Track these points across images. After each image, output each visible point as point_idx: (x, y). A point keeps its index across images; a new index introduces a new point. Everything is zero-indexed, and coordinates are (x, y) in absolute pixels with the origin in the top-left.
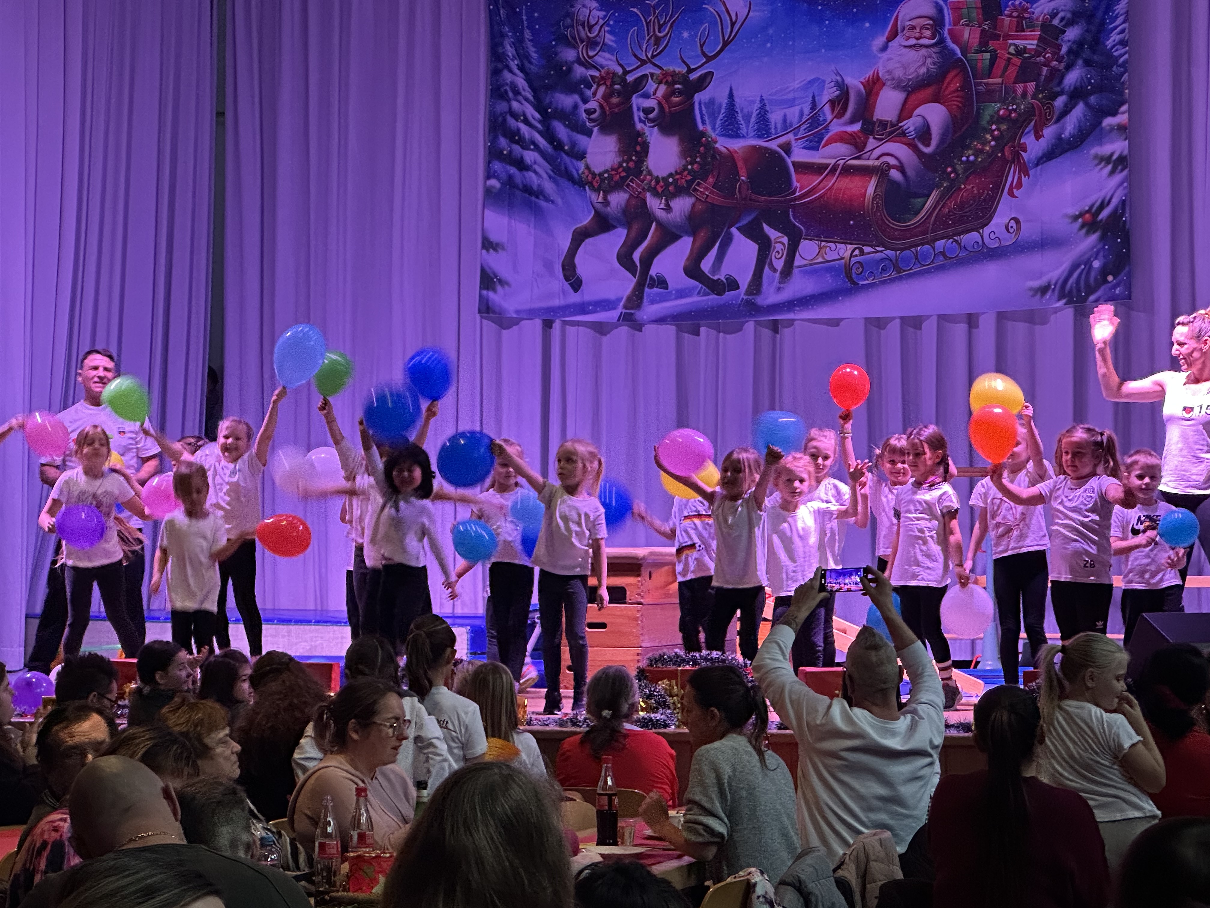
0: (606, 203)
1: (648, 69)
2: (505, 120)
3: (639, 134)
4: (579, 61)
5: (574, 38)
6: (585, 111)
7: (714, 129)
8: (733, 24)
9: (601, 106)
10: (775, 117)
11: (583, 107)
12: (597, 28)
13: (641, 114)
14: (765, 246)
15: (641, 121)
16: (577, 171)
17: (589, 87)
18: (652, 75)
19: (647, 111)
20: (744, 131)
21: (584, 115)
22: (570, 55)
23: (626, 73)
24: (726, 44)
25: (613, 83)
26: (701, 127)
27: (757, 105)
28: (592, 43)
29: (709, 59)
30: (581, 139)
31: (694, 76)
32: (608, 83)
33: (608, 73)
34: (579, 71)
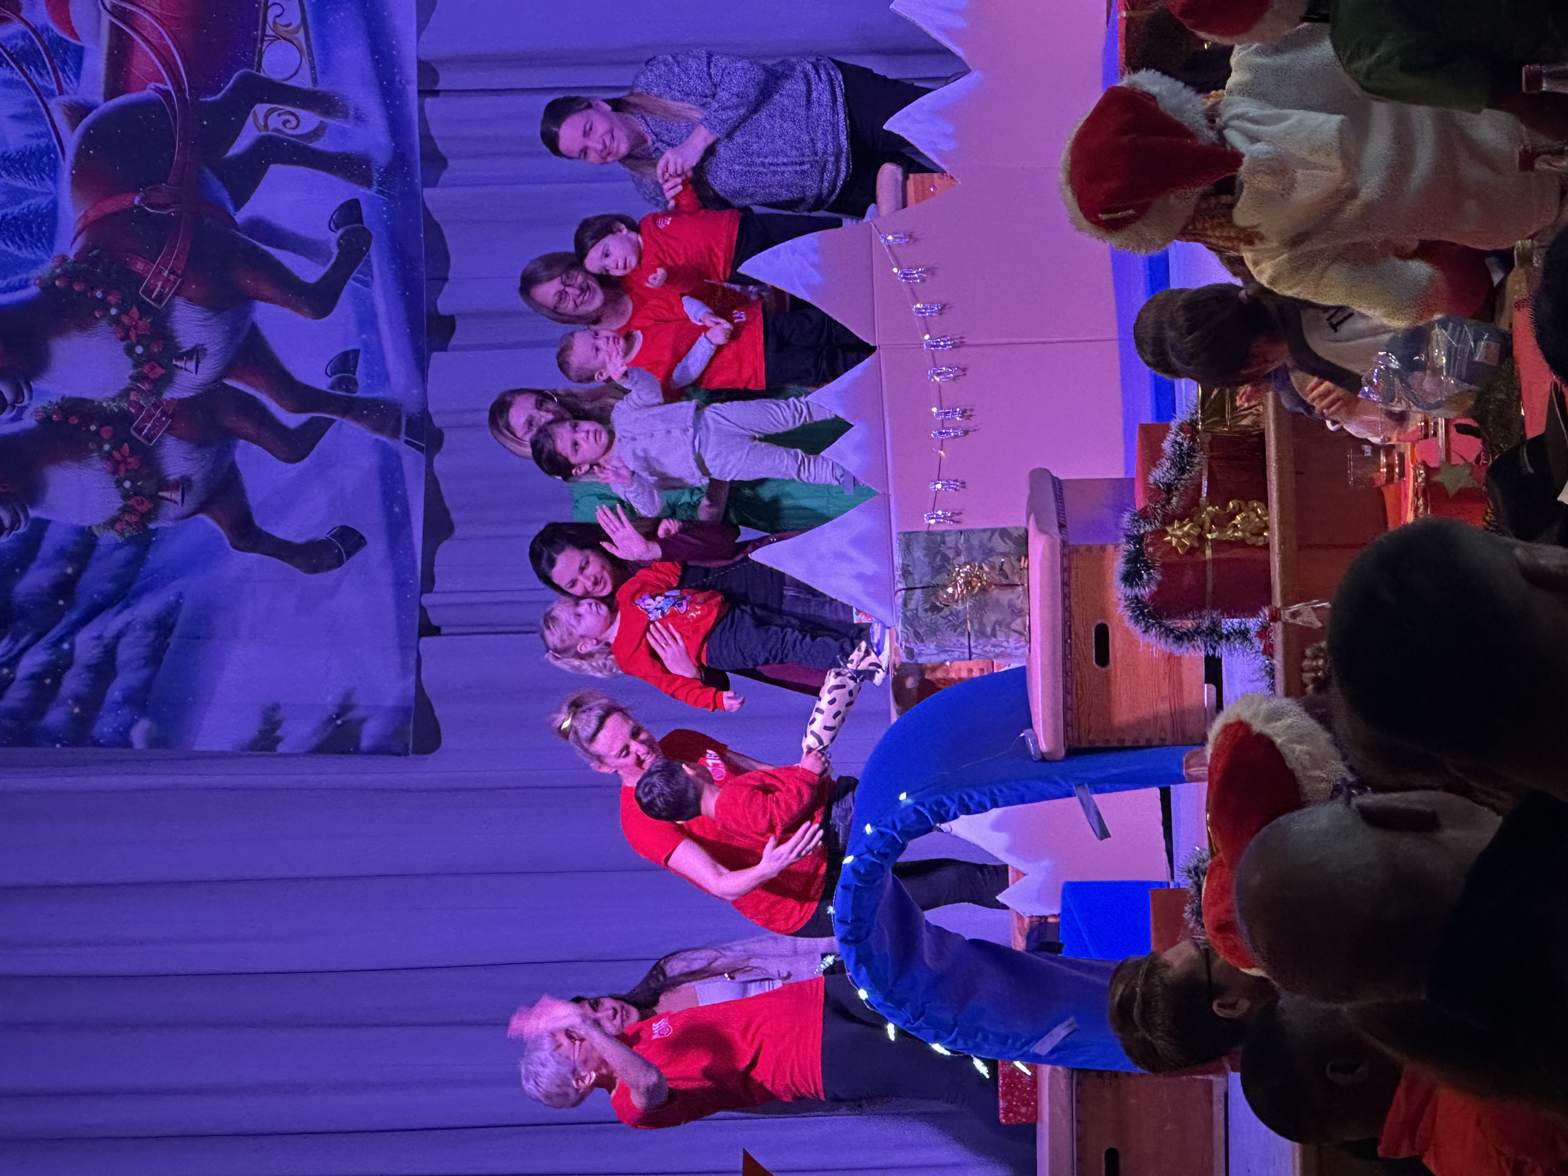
0: (184, 484)
3: (46, 421)
10: (15, 137)
14: (273, 150)
15: (18, 418)
16: (118, 546)
20: (41, 201)
26: (34, 290)
30: (51, 540)
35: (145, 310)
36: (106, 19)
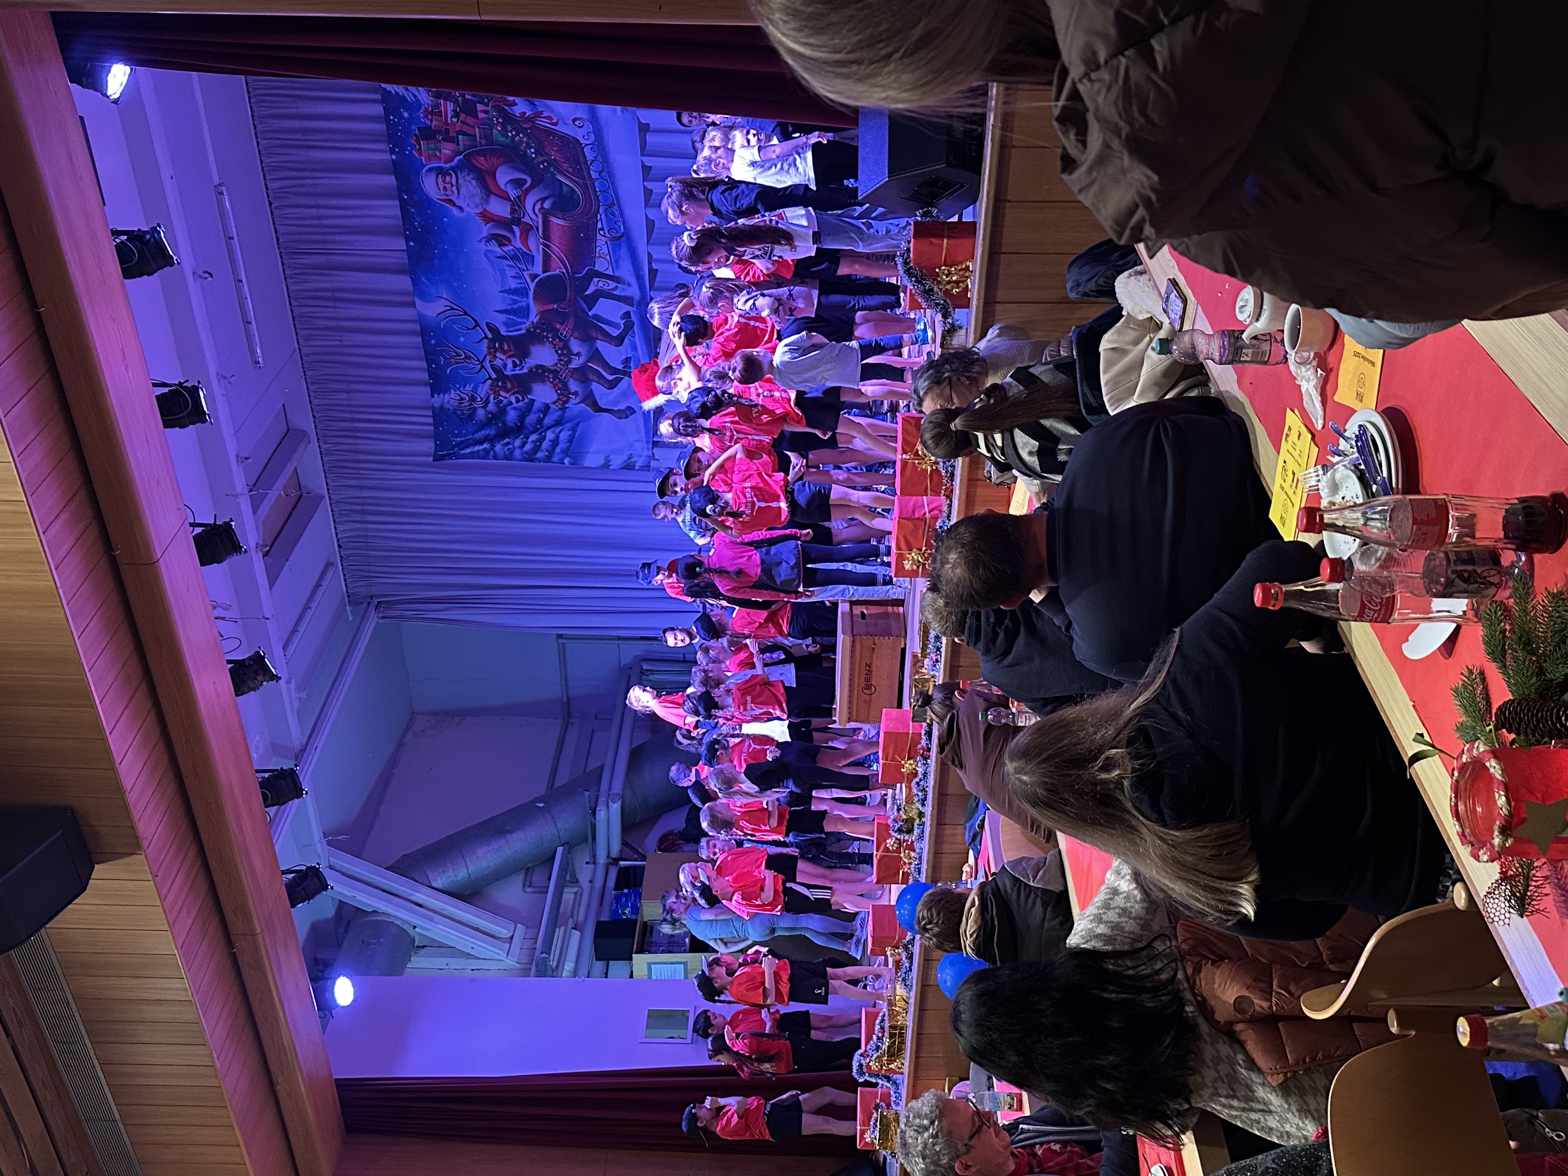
0: (576, 394)
1: (487, 364)
2: (526, 452)
3: (530, 370)
4: (485, 407)
5: (470, 409)
6: (517, 403)
7: (524, 323)
8: (453, 309)
9: (514, 394)
10: (513, 284)
11: (515, 405)
12: (462, 395)
13: (517, 368)
14: (600, 294)
16: (556, 410)
17: (501, 401)
18: (490, 361)
20: (524, 304)
21: (520, 404)
22: (481, 412)
23: (490, 378)
24: (466, 314)
25: (498, 386)
26: (523, 331)
27: (506, 295)
28: (473, 399)
29: (477, 324)
30: (536, 406)
31: (490, 335)
32: (497, 389)
33: (491, 390)
34: (491, 407)
35: (561, 340)
36: (541, 247)
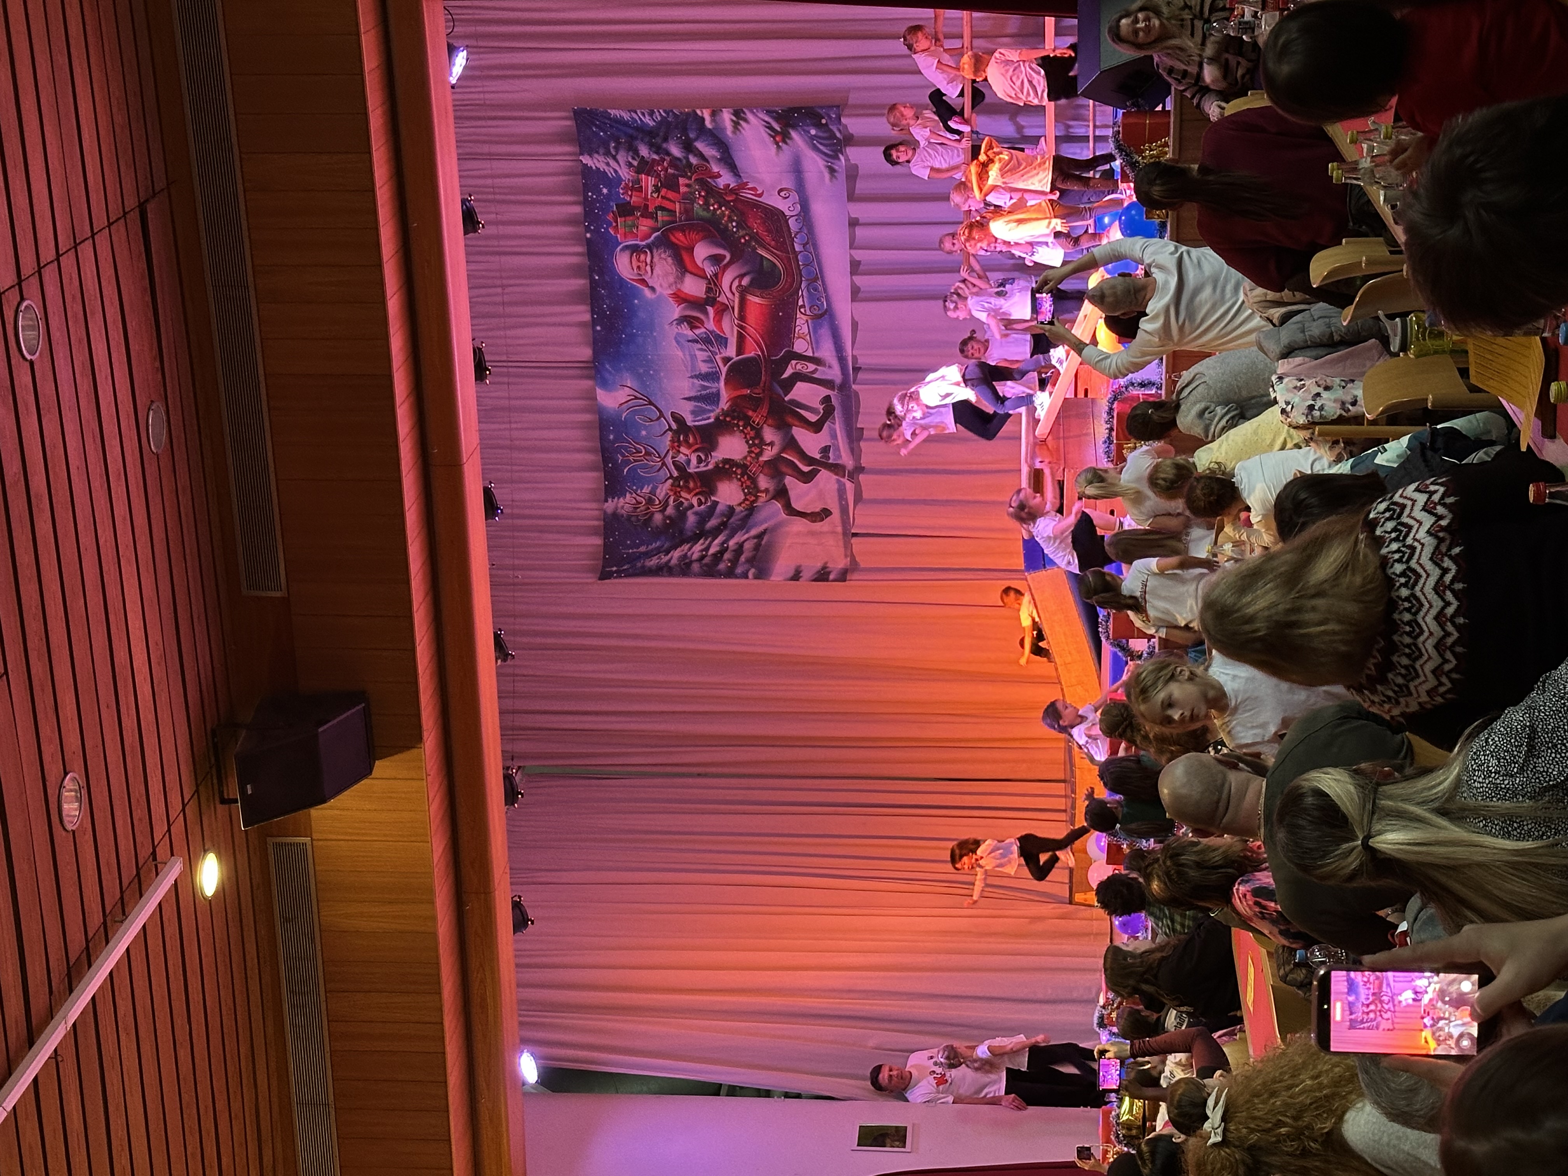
0: (766, 491)
1: (669, 460)
2: (706, 565)
3: (717, 466)
4: (663, 511)
5: (646, 514)
6: (699, 506)
7: (713, 411)
8: (636, 398)
10: (704, 368)
11: (696, 508)
12: (638, 498)
14: (798, 377)
15: (707, 465)
16: (742, 512)
17: (682, 503)
19: (700, 460)
20: (714, 390)
21: (702, 507)
22: (658, 517)
24: (650, 403)
25: (679, 486)
26: (712, 420)
27: (695, 381)
28: (650, 501)
29: (662, 415)
30: (720, 508)
31: (674, 426)
32: (679, 489)
33: (671, 490)
35: (753, 428)
